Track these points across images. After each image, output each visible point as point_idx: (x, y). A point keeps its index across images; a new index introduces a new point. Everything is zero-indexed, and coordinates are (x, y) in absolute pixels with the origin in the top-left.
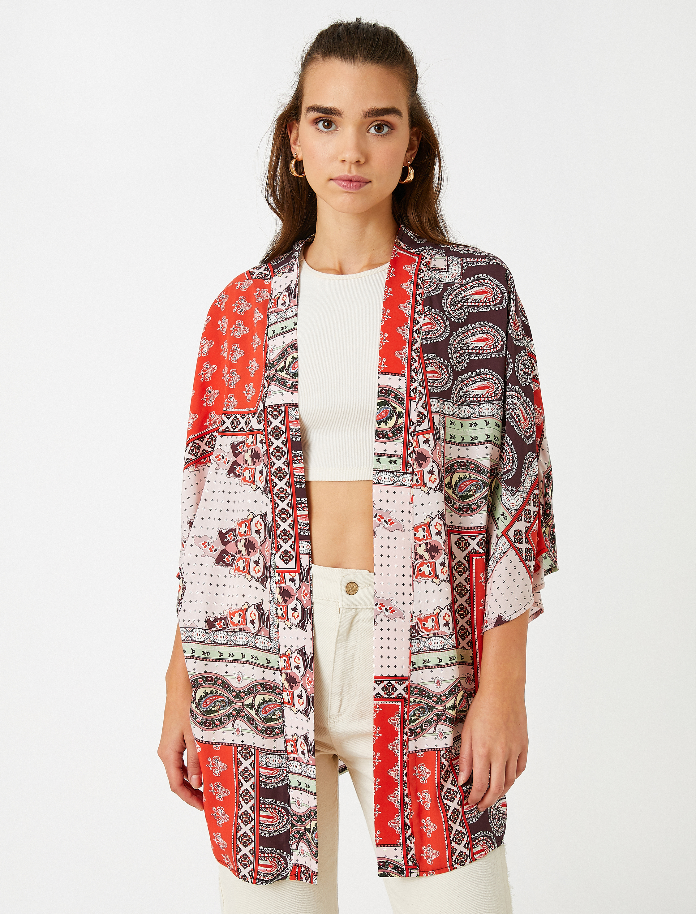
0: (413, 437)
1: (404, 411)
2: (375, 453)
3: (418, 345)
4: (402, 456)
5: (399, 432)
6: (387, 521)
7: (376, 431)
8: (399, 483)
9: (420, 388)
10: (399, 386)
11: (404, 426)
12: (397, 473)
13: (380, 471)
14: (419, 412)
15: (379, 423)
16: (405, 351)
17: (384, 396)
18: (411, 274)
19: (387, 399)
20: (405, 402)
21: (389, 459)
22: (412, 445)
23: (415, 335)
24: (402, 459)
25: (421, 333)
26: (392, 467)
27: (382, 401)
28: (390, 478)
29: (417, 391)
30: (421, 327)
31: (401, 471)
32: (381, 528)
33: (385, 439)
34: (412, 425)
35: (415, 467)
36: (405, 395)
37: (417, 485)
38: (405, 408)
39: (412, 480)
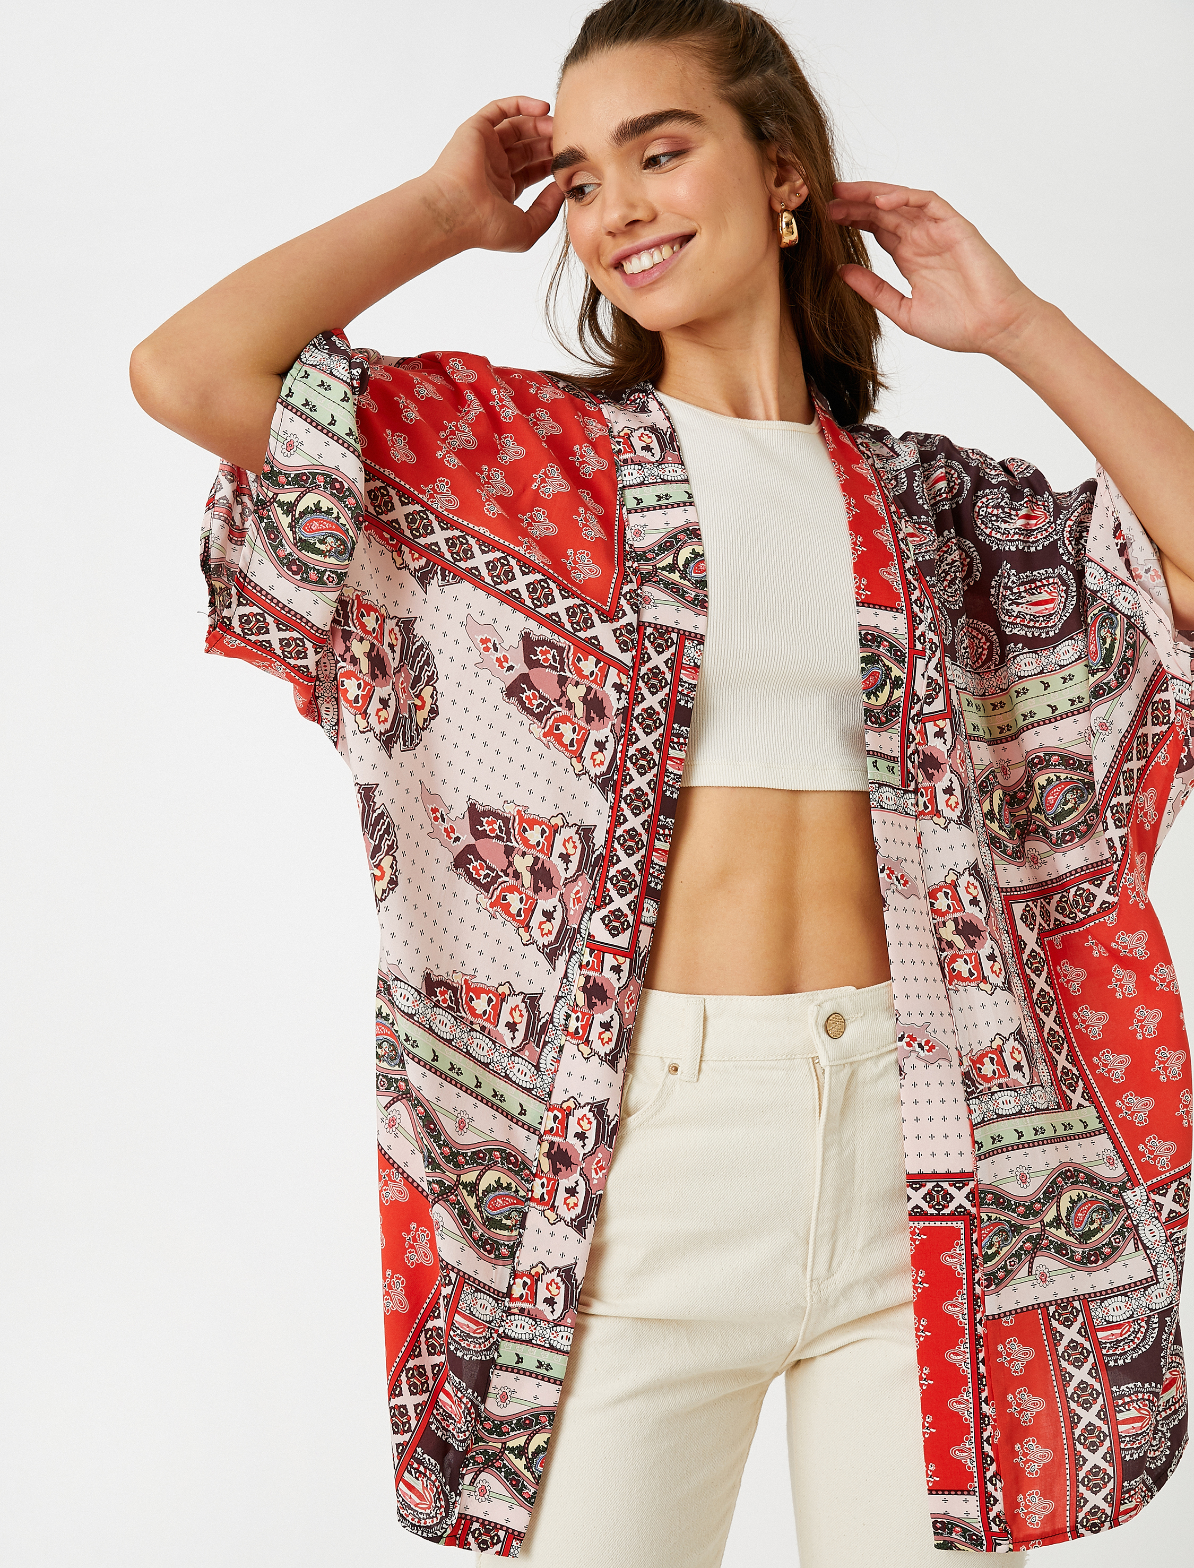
0: (916, 724)
1: (904, 676)
3: (911, 563)
4: (898, 758)
5: (894, 714)
6: (899, 878)
7: (865, 710)
8: (899, 808)
9: (931, 635)
10: (896, 630)
11: (902, 704)
13: (880, 784)
14: (929, 677)
15: (867, 695)
17: (871, 646)
19: (876, 652)
20: (906, 660)
21: (886, 763)
22: (914, 739)
23: (902, 546)
24: (899, 763)
27: (868, 653)
28: (892, 797)
29: (927, 640)
31: (900, 786)
33: (876, 725)
34: (916, 703)
35: (920, 781)
36: (907, 646)
37: (925, 814)
38: (906, 671)
39: (917, 804)
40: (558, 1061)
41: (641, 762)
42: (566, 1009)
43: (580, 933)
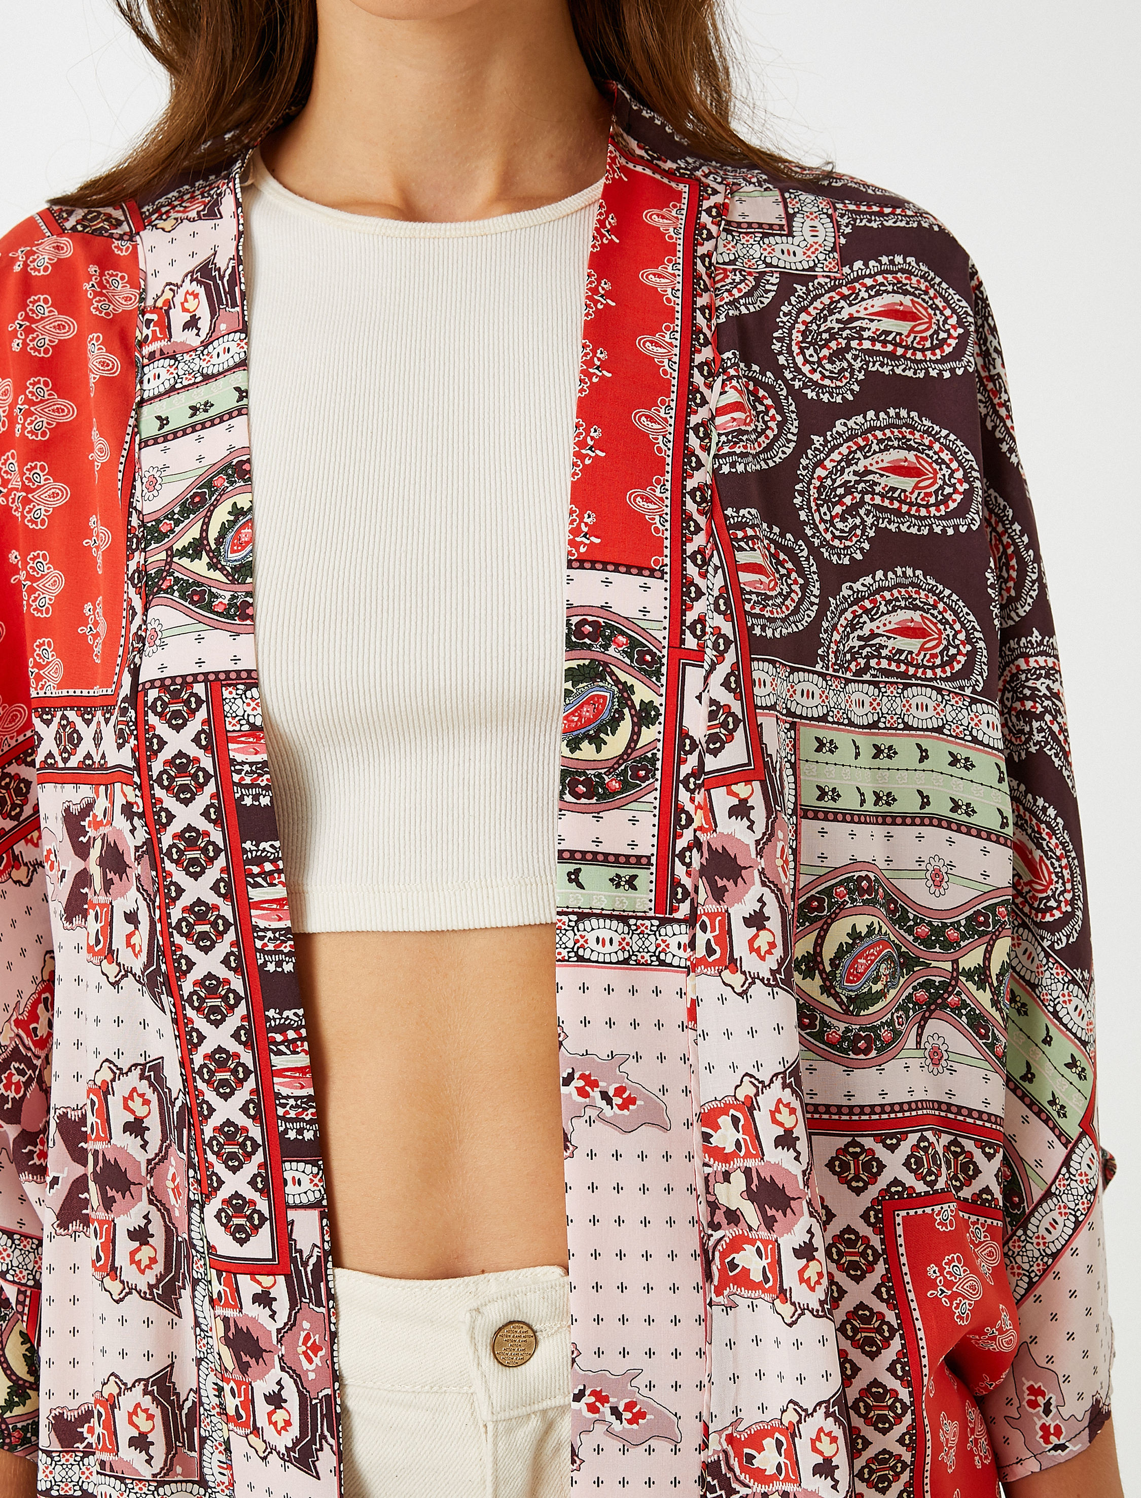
0: (692, 792)
1: (659, 701)
2: (561, 852)
3: (701, 477)
4: (654, 860)
5: (642, 773)
6: (611, 1093)
7: (564, 773)
8: (647, 956)
9: (718, 621)
10: (644, 611)
11: (659, 755)
12: (639, 922)
13: (583, 916)
14: (713, 702)
15: (574, 745)
16: (663, 491)
17: (589, 647)
18: (671, 237)
19: (601, 657)
20: (664, 670)
21: (612, 872)
22: (690, 820)
23: (694, 442)
24: (653, 869)
25: (715, 436)
26: (623, 900)
27: (581, 662)
28: (617, 938)
29: (708, 630)
30: (713, 418)
31: (652, 914)
32: (590, 1122)
33: (594, 801)
34: (690, 752)
35: (701, 901)
36: (665, 643)
37: (708, 965)
38: (663, 691)
39: (692, 945)
40: (230, 1467)
41: (199, 928)
42: (212, 1378)
43: (194, 1246)
